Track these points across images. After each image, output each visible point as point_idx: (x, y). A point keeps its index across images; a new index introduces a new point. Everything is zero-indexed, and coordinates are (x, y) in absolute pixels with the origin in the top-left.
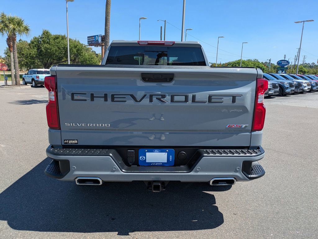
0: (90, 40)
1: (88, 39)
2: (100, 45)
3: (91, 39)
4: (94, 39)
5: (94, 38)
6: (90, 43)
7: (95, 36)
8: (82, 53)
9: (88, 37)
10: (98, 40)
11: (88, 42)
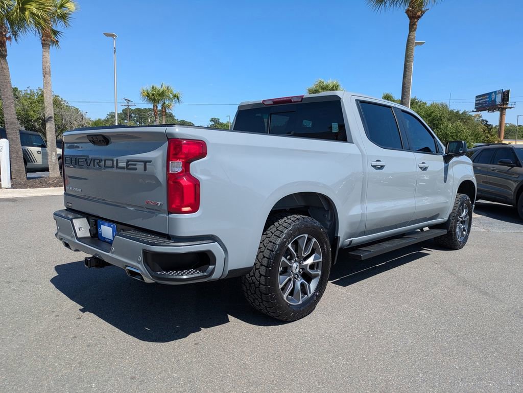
0: (481, 101)
1: (476, 101)
2: (498, 109)
3: (481, 99)
4: (488, 100)
5: (488, 96)
6: (480, 107)
7: (490, 94)
8: (442, 124)
9: (477, 97)
10: (495, 100)
11: (476, 104)
